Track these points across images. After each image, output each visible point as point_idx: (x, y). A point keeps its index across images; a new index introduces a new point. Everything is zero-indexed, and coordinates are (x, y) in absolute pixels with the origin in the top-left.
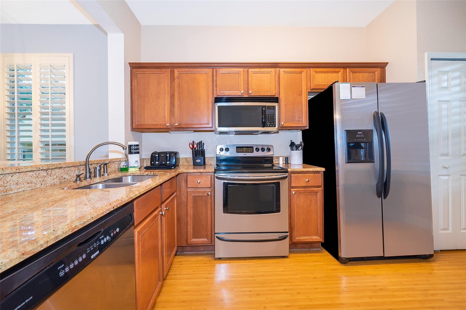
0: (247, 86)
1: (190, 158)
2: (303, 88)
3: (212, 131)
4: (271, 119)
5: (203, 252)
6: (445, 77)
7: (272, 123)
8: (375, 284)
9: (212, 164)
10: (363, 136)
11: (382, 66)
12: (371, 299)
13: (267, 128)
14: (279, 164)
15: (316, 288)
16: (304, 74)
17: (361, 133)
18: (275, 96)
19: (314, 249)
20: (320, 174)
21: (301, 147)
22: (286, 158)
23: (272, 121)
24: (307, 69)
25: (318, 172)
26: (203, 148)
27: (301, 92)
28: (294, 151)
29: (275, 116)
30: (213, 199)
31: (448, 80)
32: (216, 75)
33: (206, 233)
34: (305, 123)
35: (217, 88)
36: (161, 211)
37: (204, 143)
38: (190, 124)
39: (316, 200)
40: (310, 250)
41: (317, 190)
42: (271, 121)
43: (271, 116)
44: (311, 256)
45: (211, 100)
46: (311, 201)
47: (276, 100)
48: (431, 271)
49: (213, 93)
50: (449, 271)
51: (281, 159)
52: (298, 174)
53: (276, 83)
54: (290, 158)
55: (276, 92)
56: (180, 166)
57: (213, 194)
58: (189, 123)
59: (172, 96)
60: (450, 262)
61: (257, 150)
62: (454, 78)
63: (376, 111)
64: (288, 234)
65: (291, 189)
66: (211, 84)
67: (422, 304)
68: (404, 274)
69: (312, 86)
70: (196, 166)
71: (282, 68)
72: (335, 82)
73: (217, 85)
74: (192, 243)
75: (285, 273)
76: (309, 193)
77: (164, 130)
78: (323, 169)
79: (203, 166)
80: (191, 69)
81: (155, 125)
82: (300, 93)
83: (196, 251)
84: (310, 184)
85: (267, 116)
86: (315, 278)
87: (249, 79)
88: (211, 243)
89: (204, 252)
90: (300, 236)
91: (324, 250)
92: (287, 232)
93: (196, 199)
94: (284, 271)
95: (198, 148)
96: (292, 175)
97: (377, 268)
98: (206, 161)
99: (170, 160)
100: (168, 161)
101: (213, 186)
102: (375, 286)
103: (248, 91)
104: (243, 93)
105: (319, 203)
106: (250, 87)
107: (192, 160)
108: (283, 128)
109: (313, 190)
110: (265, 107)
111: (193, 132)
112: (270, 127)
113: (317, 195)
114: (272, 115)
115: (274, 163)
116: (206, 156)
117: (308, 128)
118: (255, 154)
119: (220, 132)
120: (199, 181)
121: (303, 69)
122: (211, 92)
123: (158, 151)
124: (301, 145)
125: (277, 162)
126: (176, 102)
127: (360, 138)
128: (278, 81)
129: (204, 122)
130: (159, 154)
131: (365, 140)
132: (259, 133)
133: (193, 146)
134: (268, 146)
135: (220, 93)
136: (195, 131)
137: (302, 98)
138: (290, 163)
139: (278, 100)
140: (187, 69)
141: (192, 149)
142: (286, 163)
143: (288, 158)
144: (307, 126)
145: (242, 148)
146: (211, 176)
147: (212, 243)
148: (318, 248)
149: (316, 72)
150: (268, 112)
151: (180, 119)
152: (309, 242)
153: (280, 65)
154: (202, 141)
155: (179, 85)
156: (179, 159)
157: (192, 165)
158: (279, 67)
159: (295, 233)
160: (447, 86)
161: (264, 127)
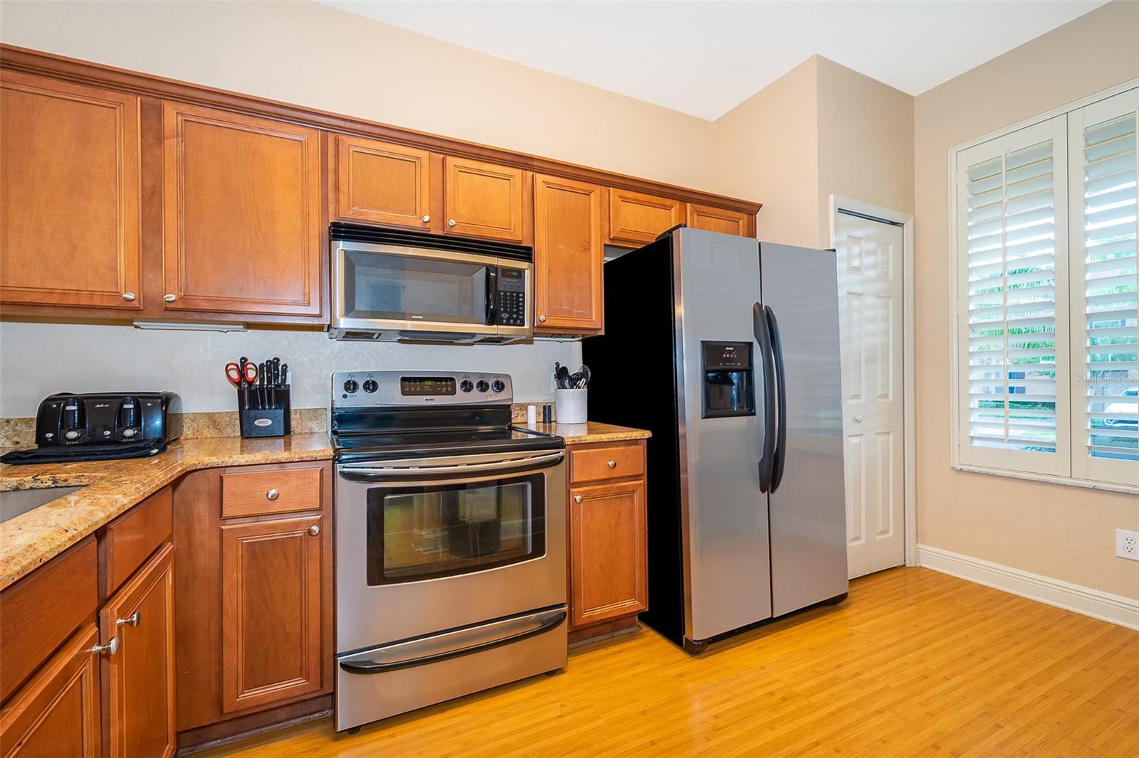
0: (439, 203)
1: (228, 413)
2: (593, 232)
3: (319, 328)
4: (512, 304)
5: (287, 723)
6: (856, 250)
7: (515, 316)
8: (771, 688)
9: (316, 429)
10: (735, 356)
11: (750, 210)
12: (774, 729)
13: (499, 327)
14: (527, 423)
15: (653, 743)
16: (594, 199)
17: (732, 349)
18: (521, 242)
19: (623, 632)
20: (641, 444)
21: (584, 380)
22: (544, 407)
23: (515, 310)
24: (602, 187)
25: (635, 442)
26: (284, 380)
27: (589, 242)
28: (566, 390)
29: (523, 297)
30: (328, 544)
31: (860, 255)
32: (337, 155)
33: (299, 660)
34: (595, 320)
35: (341, 194)
36: (98, 639)
37: (285, 365)
38: (233, 301)
39: (632, 509)
40: (613, 637)
41: (633, 485)
42: (512, 308)
43: (511, 296)
44: (619, 652)
45: (317, 228)
46: (620, 514)
47: (526, 254)
48: (851, 628)
49: (325, 209)
50: (876, 621)
51: (532, 410)
52: (587, 449)
53: (525, 209)
54: (555, 408)
55: (525, 233)
56: (184, 442)
57: (328, 529)
58: (228, 295)
59: (152, 198)
60: (870, 602)
61: (467, 386)
62: (869, 253)
63: (758, 303)
64: (566, 608)
65: (572, 490)
66: (315, 178)
67: (861, 709)
68: (812, 649)
69: (614, 230)
70: (255, 442)
71: (538, 172)
72: (679, 226)
73: (341, 187)
74: (240, 708)
75: (566, 719)
76: (615, 494)
77: (111, 315)
78: (647, 434)
79: (283, 440)
80: (237, 118)
81: (65, 293)
82: (585, 244)
83: (258, 728)
84: (618, 472)
85: (502, 294)
86: (643, 713)
87: (449, 186)
88: (319, 688)
89: (293, 721)
90: (594, 606)
91: (645, 629)
92: (562, 605)
93: (258, 554)
94: (562, 716)
95: (262, 380)
96: (573, 452)
97: (762, 648)
98: (293, 423)
99: (137, 424)
100: (131, 428)
101: (328, 506)
102: (771, 694)
103: (443, 220)
104: (429, 221)
105: (637, 519)
106: (449, 209)
107: (238, 422)
108: (542, 331)
109: (625, 486)
110: (496, 268)
111: (242, 327)
112: (508, 324)
113: (632, 498)
114: (515, 292)
115: (513, 422)
116: (292, 408)
117: (604, 334)
118: (460, 398)
119: (347, 333)
120: (273, 492)
121: (594, 185)
122: (316, 202)
123: (78, 391)
124: (582, 375)
125: (519, 419)
126: (171, 219)
127: (730, 360)
128: (531, 205)
129: (288, 298)
130: (84, 402)
131: (739, 364)
132: (476, 339)
133: (242, 372)
134: (497, 375)
135: (351, 213)
136: (249, 326)
137: (590, 256)
138: (555, 421)
139: (531, 254)
140: (219, 114)
141: (238, 384)
142: (544, 422)
143: (550, 406)
144: (600, 329)
145: (420, 381)
146: (322, 471)
147: (325, 686)
148: (632, 625)
149: (624, 199)
150: (504, 284)
151: (186, 280)
152: (614, 617)
153: (535, 163)
154: (278, 360)
155: (183, 162)
156: (179, 417)
157: (238, 437)
158: (533, 169)
159: (581, 602)
160: (858, 266)
161: (492, 325)
